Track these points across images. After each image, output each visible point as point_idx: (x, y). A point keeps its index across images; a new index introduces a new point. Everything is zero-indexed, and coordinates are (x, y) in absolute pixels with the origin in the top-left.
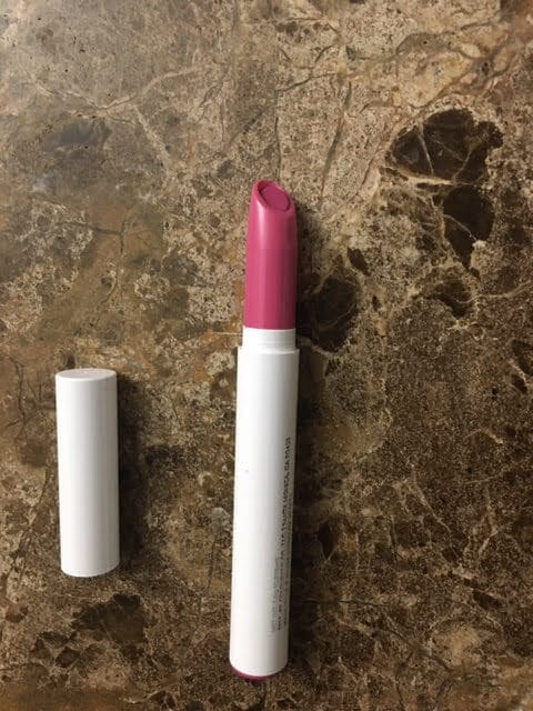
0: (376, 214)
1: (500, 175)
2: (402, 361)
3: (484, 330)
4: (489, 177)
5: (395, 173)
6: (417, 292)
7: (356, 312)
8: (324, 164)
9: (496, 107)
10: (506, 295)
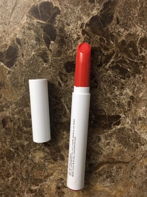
0: (24, 29)
1: (59, 23)
2: (29, 73)
3: (52, 68)
4: (56, 23)
5: (30, 17)
6: (34, 54)
7: (17, 57)
8: (11, 11)
9: (60, 3)
10: (58, 58)
